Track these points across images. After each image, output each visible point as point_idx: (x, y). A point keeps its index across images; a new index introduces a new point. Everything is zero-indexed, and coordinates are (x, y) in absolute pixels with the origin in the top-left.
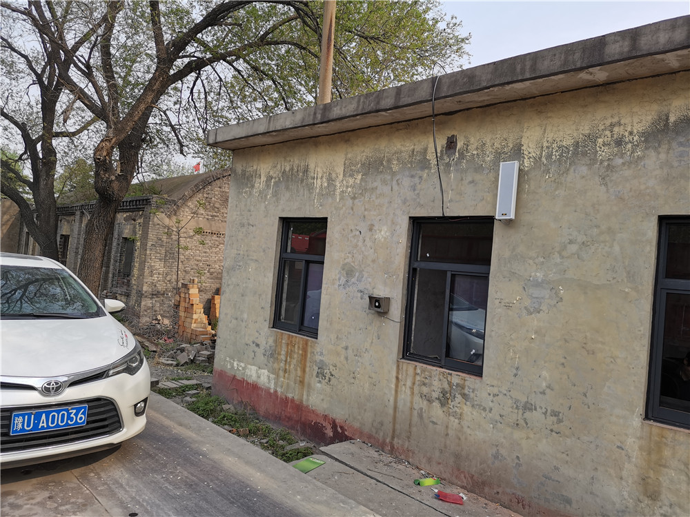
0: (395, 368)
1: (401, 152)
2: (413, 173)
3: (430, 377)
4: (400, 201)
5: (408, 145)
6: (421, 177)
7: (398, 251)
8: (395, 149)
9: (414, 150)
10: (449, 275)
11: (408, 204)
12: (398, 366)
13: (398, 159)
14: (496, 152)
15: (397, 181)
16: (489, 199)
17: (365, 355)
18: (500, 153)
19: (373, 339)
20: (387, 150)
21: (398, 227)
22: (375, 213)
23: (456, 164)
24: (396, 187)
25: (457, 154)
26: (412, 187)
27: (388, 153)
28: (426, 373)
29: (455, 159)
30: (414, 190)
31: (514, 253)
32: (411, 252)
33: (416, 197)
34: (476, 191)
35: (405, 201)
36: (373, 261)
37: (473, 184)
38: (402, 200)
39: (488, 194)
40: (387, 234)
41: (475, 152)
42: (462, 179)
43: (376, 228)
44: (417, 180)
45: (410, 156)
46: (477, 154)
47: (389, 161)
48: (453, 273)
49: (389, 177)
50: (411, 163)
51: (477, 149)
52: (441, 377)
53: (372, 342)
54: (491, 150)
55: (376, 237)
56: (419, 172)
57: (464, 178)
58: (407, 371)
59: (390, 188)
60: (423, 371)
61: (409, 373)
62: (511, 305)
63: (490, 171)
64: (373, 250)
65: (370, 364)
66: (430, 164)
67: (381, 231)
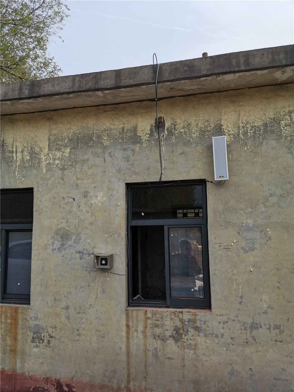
0: (124, 317)
1: (111, 130)
2: (126, 146)
3: (162, 318)
4: (114, 171)
5: (117, 124)
6: (133, 150)
7: (117, 212)
8: (104, 127)
9: (123, 129)
10: (166, 228)
11: (123, 172)
12: (127, 315)
13: (108, 135)
14: (201, 130)
15: (110, 153)
16: (199, 166)
17: (90, 311)
18: (204, 132)
19: (97, 294)
20: (95, 128)
21: (115, 192)
22: (89, 182)
23: (167, 140)
24: (108, 159)
25: (166, 132)
26: (125, 158)
27: (97, 130)
28: (158, 316)
29: (165, 136)
30: (128, 161)
31: (227, 207)
32: (128, 213)
33: (130, 167)
34: (187, 161)
35: (119, 171)
36: (91, 224)
37: (183, 155)
38: (116, 170)
39: (198, 162)
40: (104, 199)
41: (182, 130)
42: (173, 152)
43: (91, 194)
44: (129, 152)
45: (120, 133)
46: (185, 132)
47: (99, 137)
48: (169, 227)
49: (101, 151)
50: (122, 138)
51: (184, 128)
52: (173, 316)
53: (97, 297)
54: (196, 129)
55: (93, 202)
56: (131, 146)
57: (175, 151)
58: (137, 317)
59: (103, 159)
60: (154, 314)
61: (139, 319)
62: (229, 247)
63: (197, 145)
64: (90, 214)
65: (96, 318)
66: (141, 139)
67: (97, 197)
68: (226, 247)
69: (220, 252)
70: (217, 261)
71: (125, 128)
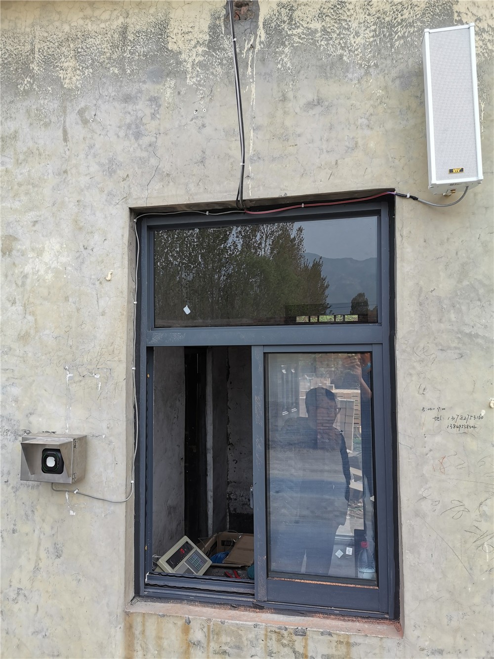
0: (118, 635)
1: (86, 36)
2: (131, 89)
3: (238, 647)
4: (94, 168)
5: (105, 16)
6: (154, 100)
7: (102, 303)
8: (66, 28)
9: (124, 31)
10: (257, 356)
11: (121, 173)
12: (129, 629)
13: (77, 55)
14: (379, 22)
15: (81, 112)
16: (372, 145)
17: (16, 607)
18: (391, 26)
19: (39, 559)
20: (39, 33)
21: (97, 237)
22: (17, 205)
23: (263, 60)
24: (77, 131)
25: (261, 32)
26: (129, 127)
27: (44, 40)
28: (224, 638)
29: (258, 47)
30: (138, 135)
31: (466, 283)
32: (139, 307)
33: (144, 154)
34: (331, 128)
35: (110, 168)
36: (24, 338)
37: (318, 109)
38: (101, 164)
39: (368, 132)
40: (63, 259)
41: (317, 25)
42: (284, 99)
43: (24, 244)
44: (142, 108)
45: (114, 46)
46: (324, 29)
47: (49, 61)
48: (267, 350)
49: (55, 105)
50: (120, 62)
51: (321, 16)
52: (273, 644)
53: (37, 569)
54: (362, 17)
55: (28, 269)
56: (149, 87)
57: (290, 95)
59: (60, 133)
60: (213, 632)
63: (367, 73)
64: (19, 308)
65: (35, 633)
66: (179, 63)
67: (40, 253)
68: (460, 422)
69: (438, 439)
70: (427, 469)
71: (131, 29)
